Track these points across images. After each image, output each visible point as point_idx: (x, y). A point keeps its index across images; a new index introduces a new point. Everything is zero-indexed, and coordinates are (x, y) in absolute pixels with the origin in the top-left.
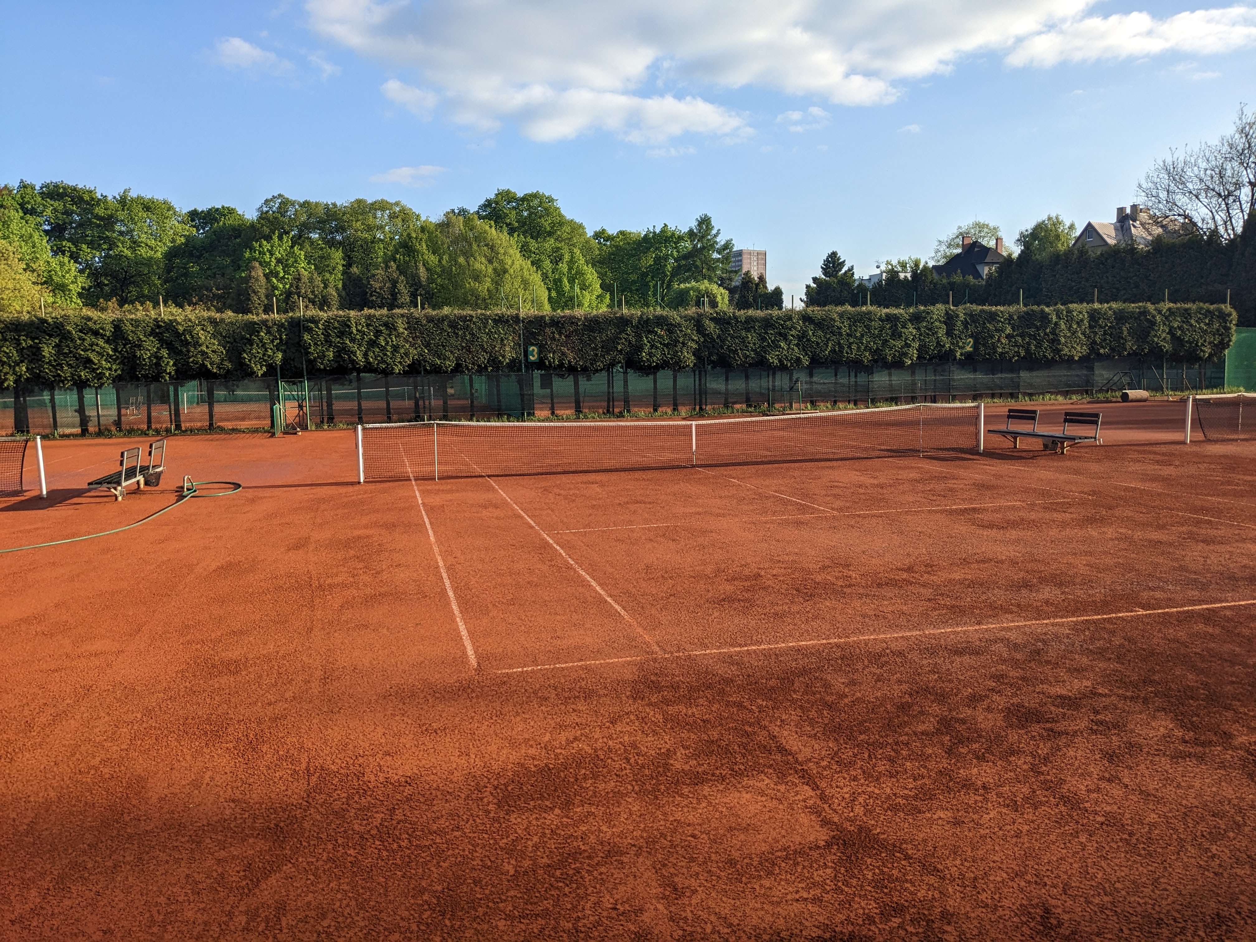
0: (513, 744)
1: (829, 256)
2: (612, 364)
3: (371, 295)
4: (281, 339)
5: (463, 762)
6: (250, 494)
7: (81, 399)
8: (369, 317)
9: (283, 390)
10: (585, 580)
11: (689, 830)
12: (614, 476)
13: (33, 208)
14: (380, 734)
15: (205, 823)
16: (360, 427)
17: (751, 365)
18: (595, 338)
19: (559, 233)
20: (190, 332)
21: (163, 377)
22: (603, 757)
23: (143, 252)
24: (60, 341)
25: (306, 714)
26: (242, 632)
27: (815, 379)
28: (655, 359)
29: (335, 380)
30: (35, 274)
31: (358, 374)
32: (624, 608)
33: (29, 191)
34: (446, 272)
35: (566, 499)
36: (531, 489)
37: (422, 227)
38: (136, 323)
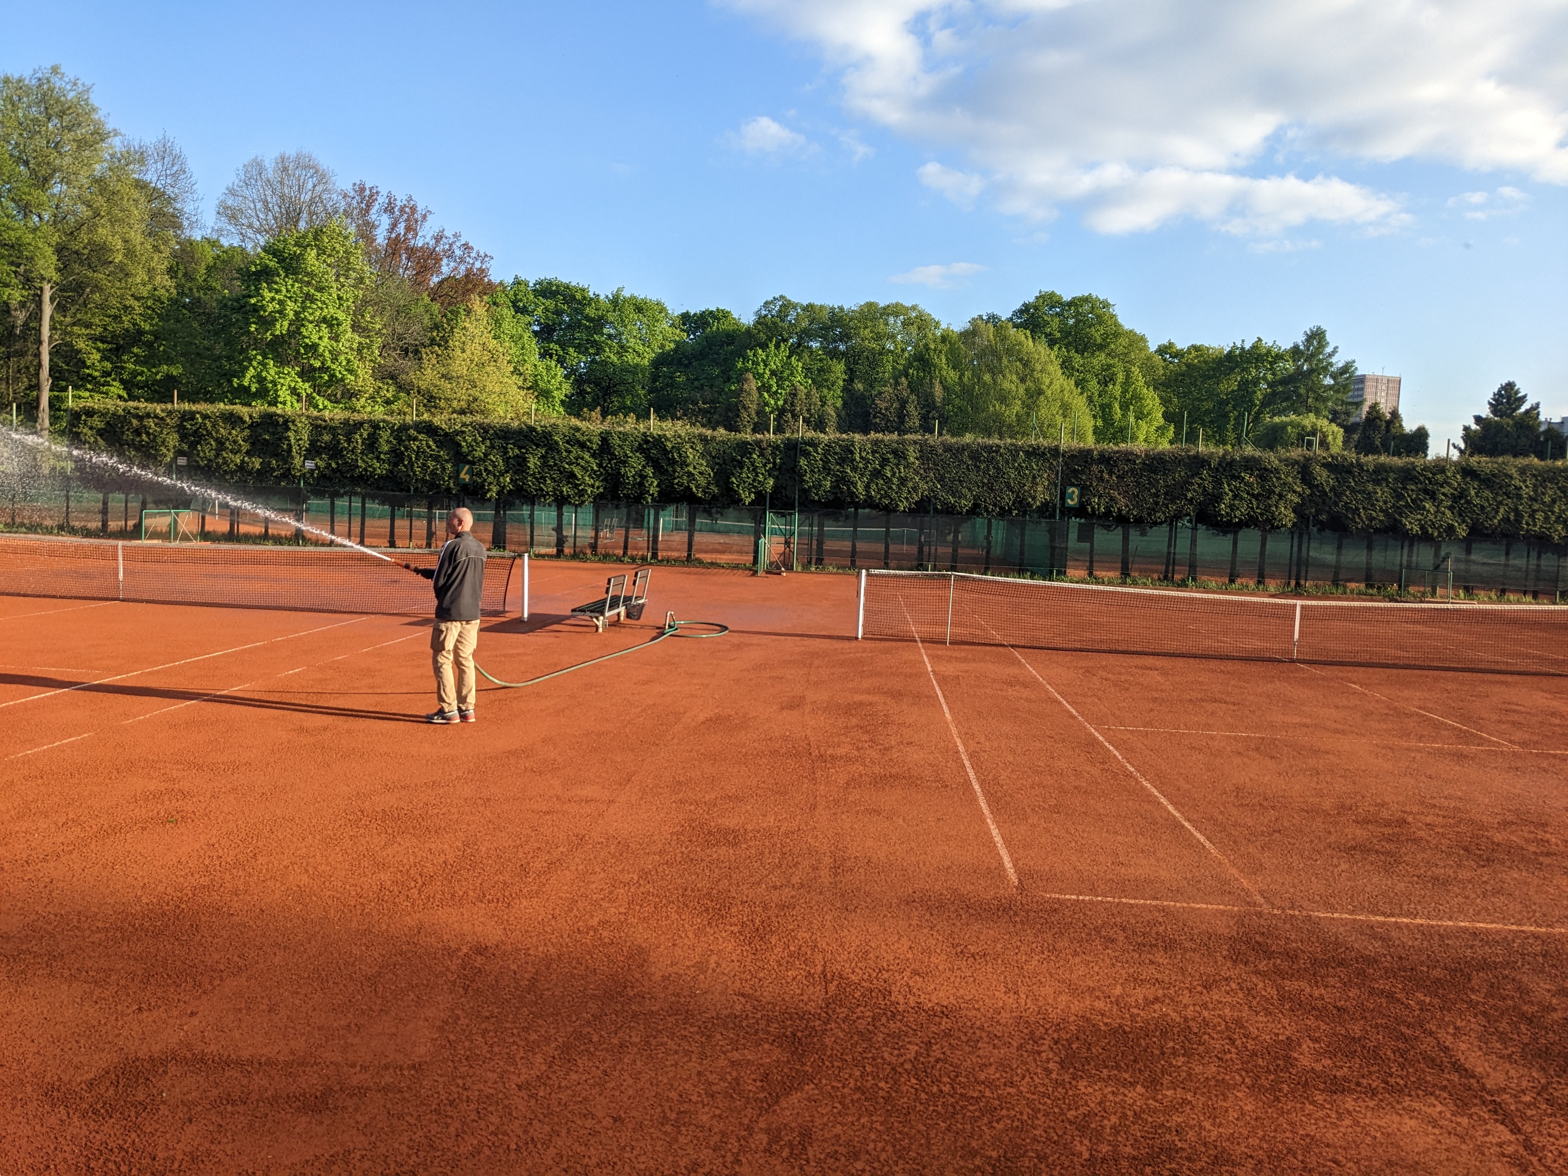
0: (1074, 991)
1: (1503, 388)
2: (1178, 516)
3: (875, 417)
4: (774, 463)
5: (1011, 1000)
6: (736, 639)
7: (560, 516)
8: (876, 443)
9: (772, 521)
10: (1151, 795)
11: (1330, 1153)
12: (1180, 663)
13: (525, 306)
14: (906, 948)
15: (714, 1014)
16: (864, 571)
17: (1377, 530)
18: (1157, 481)
19: (1113, 346)
20: (679, 450)
21: (645, 499)
22: (1196, 1030)
23: (631, 358)
24: (546, 452)
25: (816, 907)
26: (737, 799)
27: (1473, 557)
28: (1238, 513)
29: (826, 515)
30: (522, 378)
31: (856, 509)
32: (1208, 838)
33: (522, 287)
34: (967, 392)
35: (1116, 686)
36: (1069, 668)
37: (942, 336)
38: (624, 436)
